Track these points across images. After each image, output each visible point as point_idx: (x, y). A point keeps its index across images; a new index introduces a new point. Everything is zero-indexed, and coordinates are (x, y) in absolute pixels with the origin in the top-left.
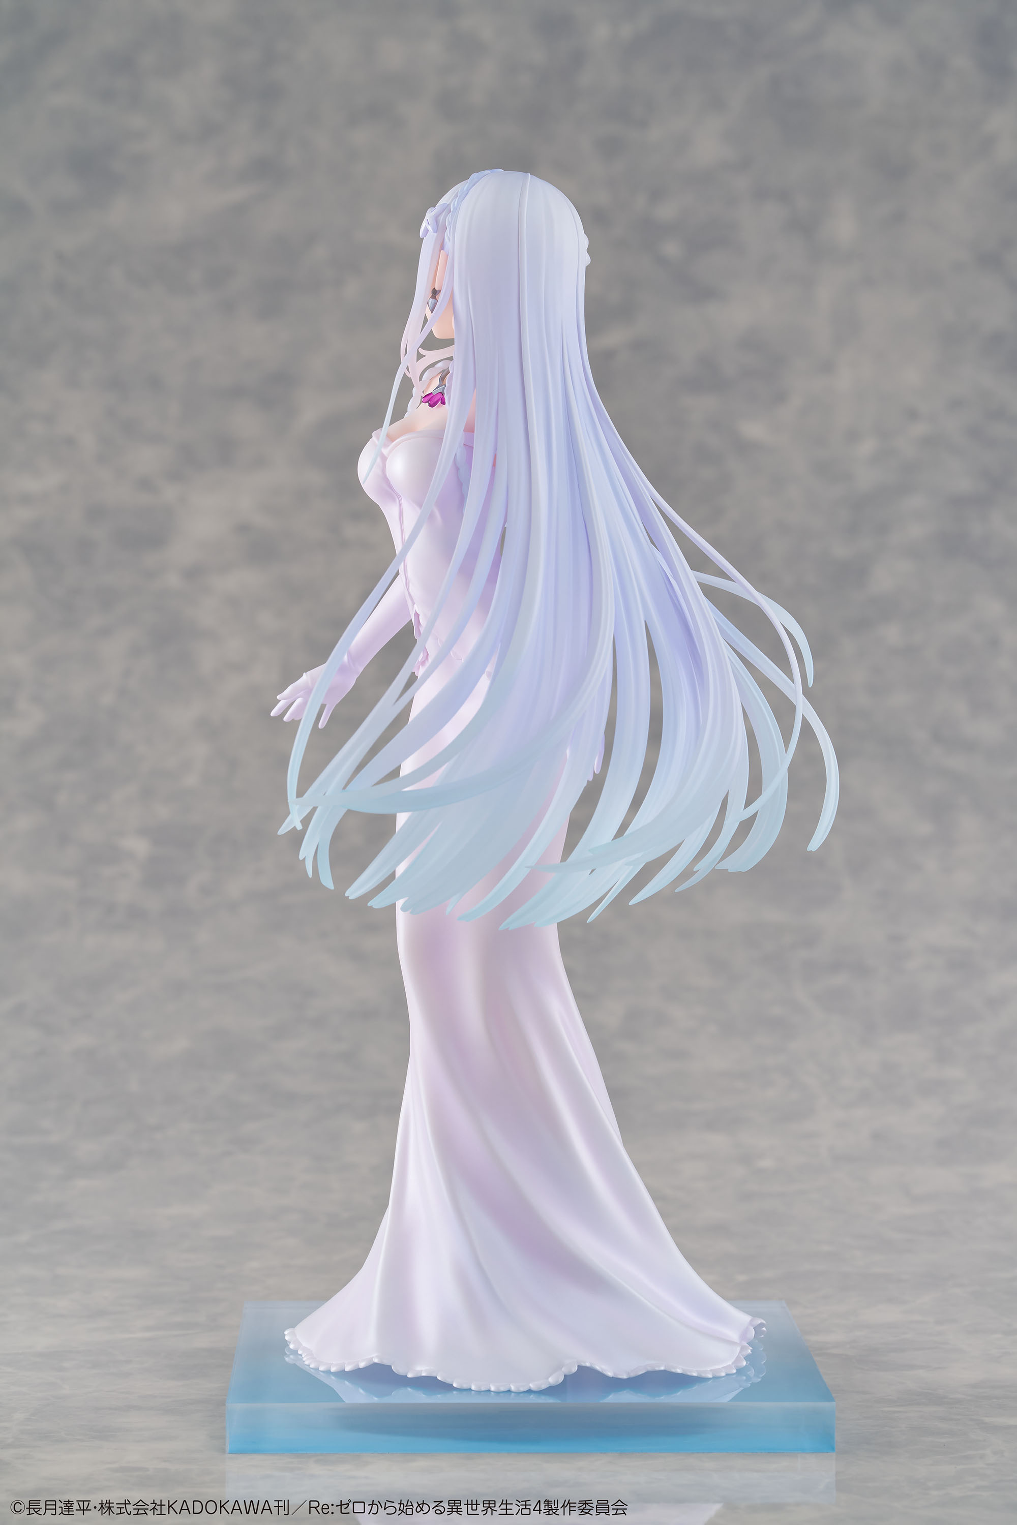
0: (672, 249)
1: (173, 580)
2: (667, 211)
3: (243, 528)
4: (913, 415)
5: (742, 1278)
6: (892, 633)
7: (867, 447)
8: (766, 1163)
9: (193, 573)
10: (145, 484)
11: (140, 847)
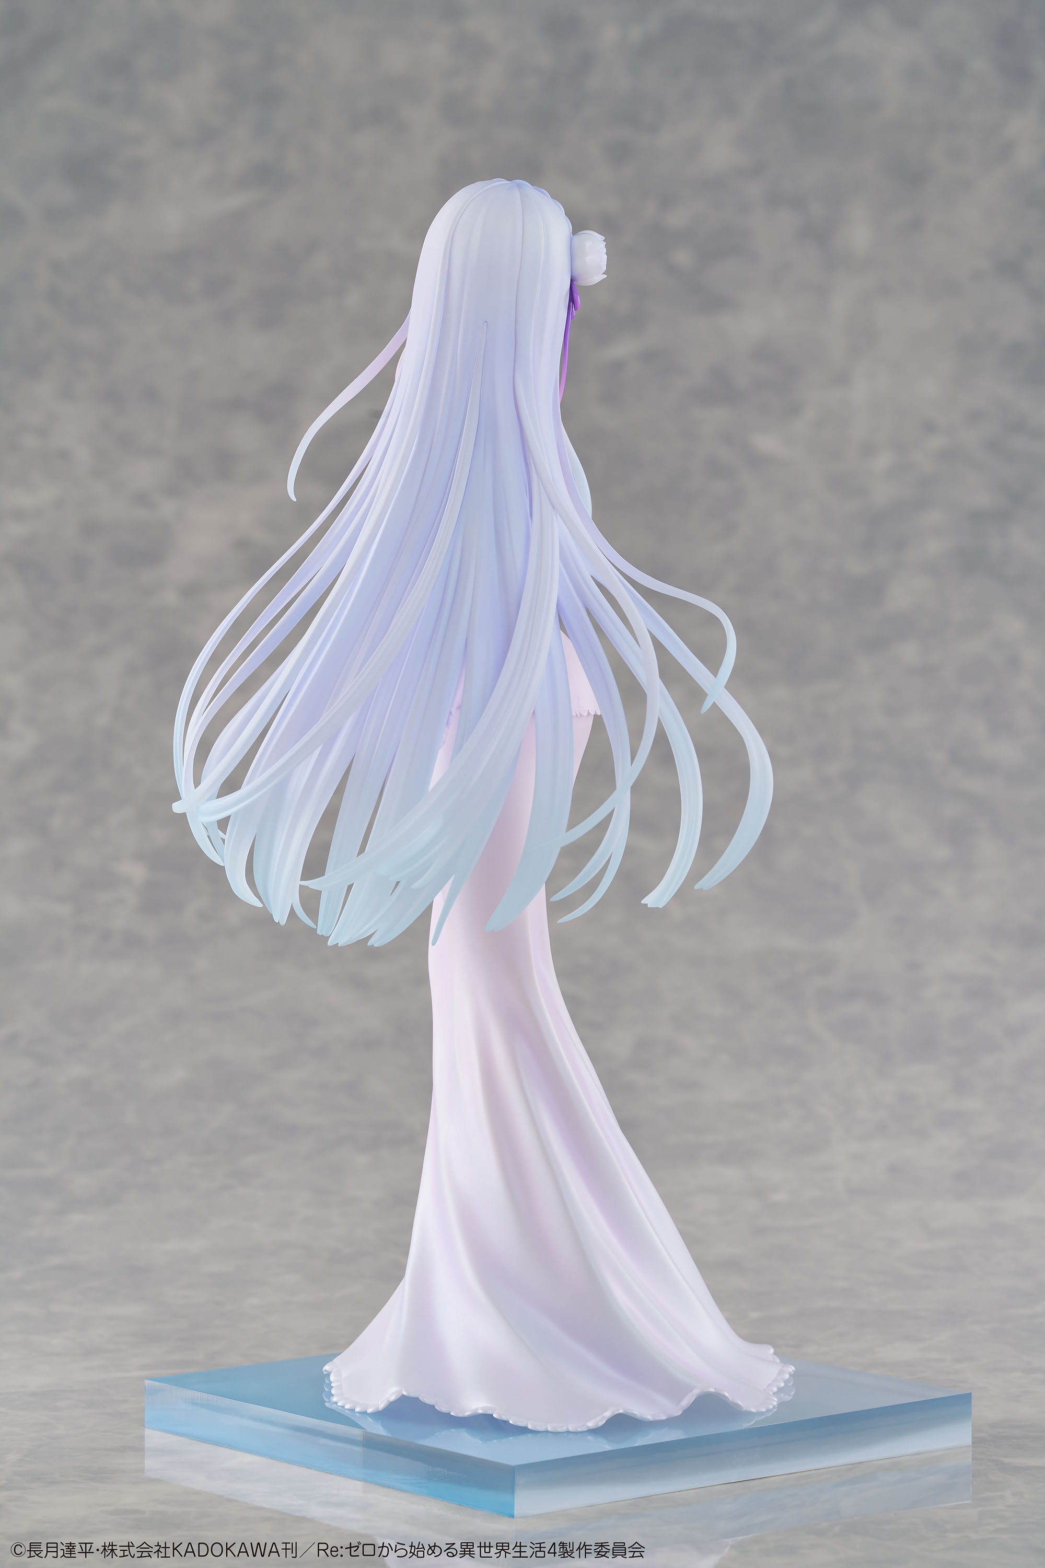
0: (683, 257)
1: (170, 598)
2: (676, 219)
4: (930, 427)
5: (755, 1315)
6: (909, 652)
7: (883, 461)
8: (780, 1197)
9: (191, 591)
10: (142, 499)
11: (136, 872)
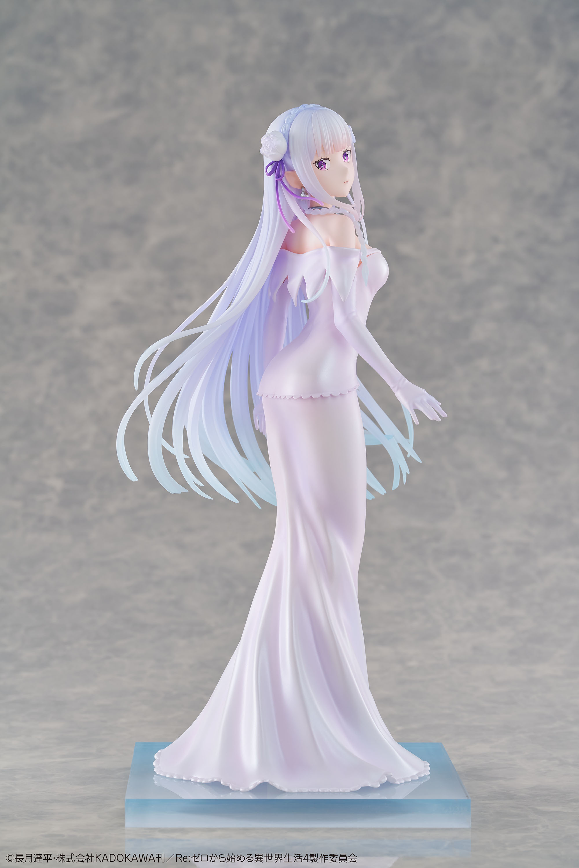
1: (76, 333)
3: (116, 303)
4: (496, 240)
6: (484, 364)
7: (470, 258)
8: (413, 663)
9: (88, 329)
10: (61, 278)
11: (58, 484)
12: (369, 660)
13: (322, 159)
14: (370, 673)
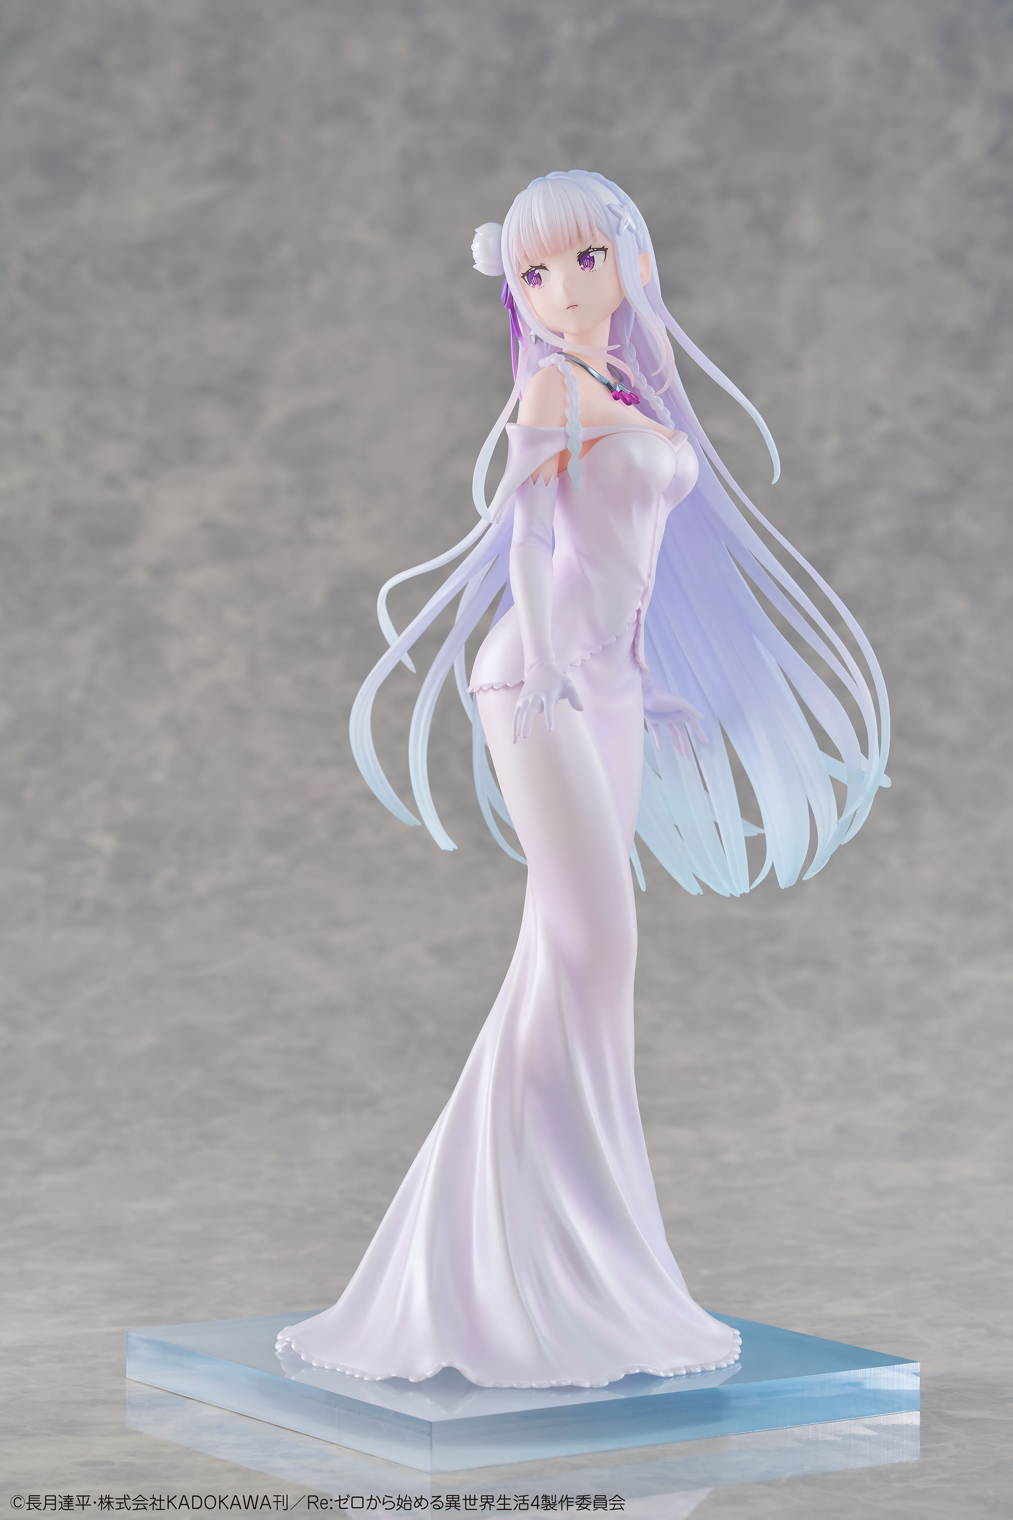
1: (140, 577)
3: (210, 525)
4: (876, 412)
7: (831, 444)
8: (731, 1158)
9: (160, 570)
10: (112, 481)
11: (107, 843)
12: (653, 1152)
13: (534, 269)
14: (656, 1174)
